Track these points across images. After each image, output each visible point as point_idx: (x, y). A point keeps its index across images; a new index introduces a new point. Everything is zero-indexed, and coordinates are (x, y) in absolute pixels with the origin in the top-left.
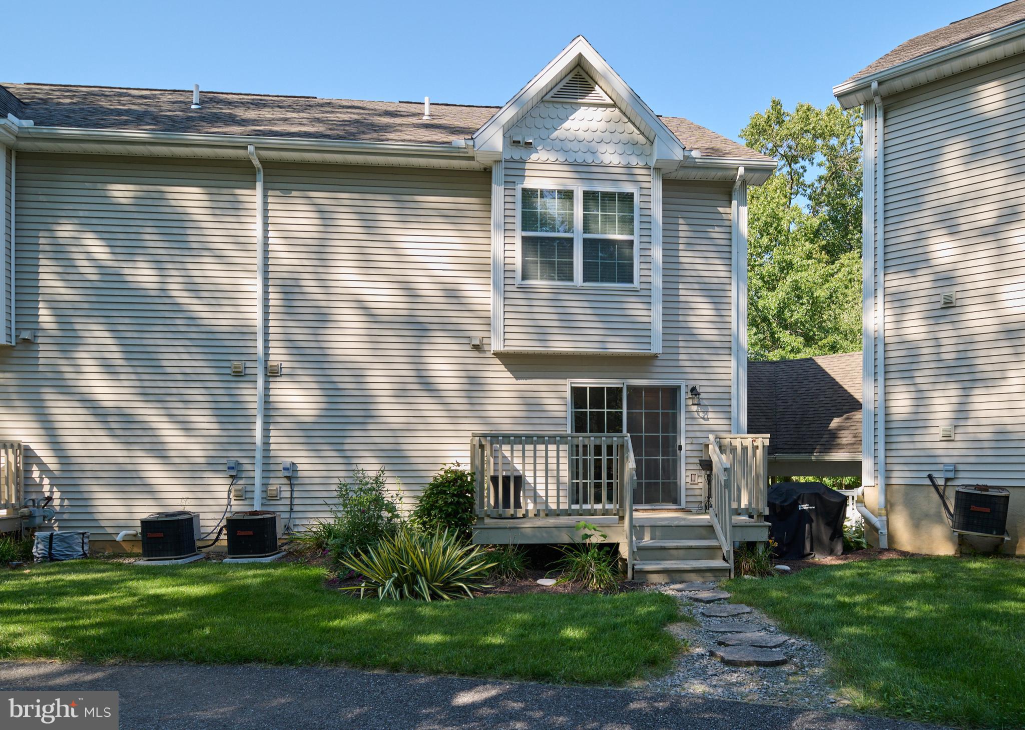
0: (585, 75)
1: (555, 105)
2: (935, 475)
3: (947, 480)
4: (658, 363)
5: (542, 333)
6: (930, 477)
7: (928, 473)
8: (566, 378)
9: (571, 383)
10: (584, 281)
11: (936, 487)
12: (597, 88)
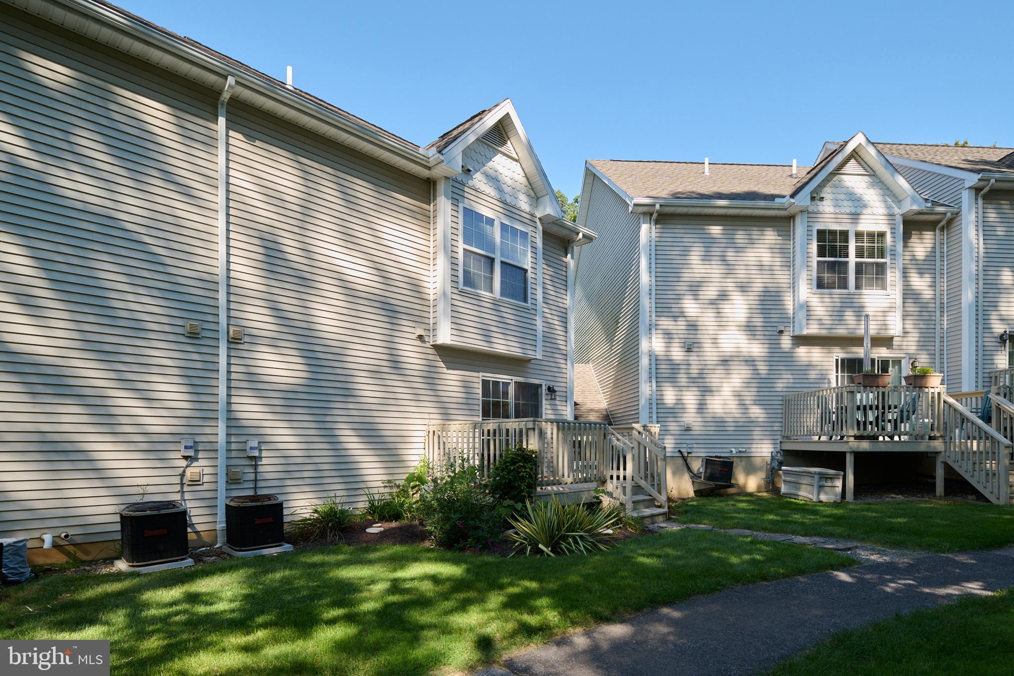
0: (501, 129)
1: (484, 145)
2: (682, 450)
3: (689, 453)
4: (531, 366)
5: (487, 336)
6: (680, 451)
7: (678, 449)
8: (479, 372)
9: (483, 376)
10: (501, 295)
11: (683, 457)
12: (509, 142)
